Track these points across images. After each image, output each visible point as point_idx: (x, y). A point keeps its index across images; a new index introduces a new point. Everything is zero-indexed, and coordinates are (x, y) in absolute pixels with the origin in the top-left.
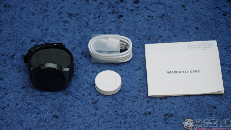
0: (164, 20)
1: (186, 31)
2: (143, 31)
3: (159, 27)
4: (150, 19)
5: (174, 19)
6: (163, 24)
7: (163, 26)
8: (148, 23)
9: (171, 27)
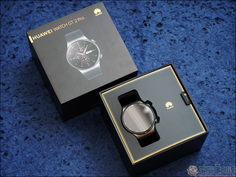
0: (186, 44)
1: (207, 56)
2: (166, 56)
3: (182, 51)
4: (172, 43)
5: (196, 42)
6: (186, 48)
7: (185, 51)
8: (171, 48)
9: (193, 52)
